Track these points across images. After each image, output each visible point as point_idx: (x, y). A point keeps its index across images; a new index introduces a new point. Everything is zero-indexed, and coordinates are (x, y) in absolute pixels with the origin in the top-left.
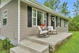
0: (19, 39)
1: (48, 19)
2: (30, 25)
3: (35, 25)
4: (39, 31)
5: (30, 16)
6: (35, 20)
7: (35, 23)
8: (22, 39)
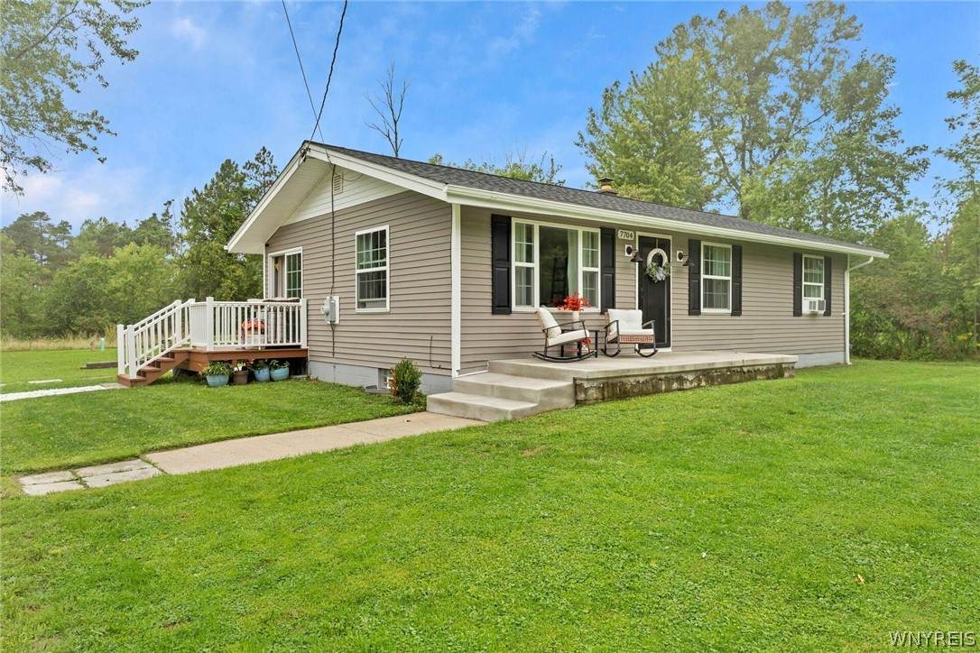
0: (456, 365)
1: (609, 266)
2: (501, 304)
3: (529, 302)
4: (546, 332)
5: (501, 259)
6: (529, 280)
7: (529, 292)
8: (467, 366)
